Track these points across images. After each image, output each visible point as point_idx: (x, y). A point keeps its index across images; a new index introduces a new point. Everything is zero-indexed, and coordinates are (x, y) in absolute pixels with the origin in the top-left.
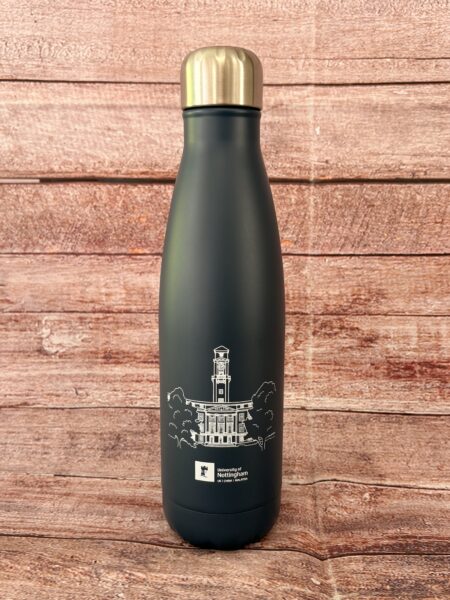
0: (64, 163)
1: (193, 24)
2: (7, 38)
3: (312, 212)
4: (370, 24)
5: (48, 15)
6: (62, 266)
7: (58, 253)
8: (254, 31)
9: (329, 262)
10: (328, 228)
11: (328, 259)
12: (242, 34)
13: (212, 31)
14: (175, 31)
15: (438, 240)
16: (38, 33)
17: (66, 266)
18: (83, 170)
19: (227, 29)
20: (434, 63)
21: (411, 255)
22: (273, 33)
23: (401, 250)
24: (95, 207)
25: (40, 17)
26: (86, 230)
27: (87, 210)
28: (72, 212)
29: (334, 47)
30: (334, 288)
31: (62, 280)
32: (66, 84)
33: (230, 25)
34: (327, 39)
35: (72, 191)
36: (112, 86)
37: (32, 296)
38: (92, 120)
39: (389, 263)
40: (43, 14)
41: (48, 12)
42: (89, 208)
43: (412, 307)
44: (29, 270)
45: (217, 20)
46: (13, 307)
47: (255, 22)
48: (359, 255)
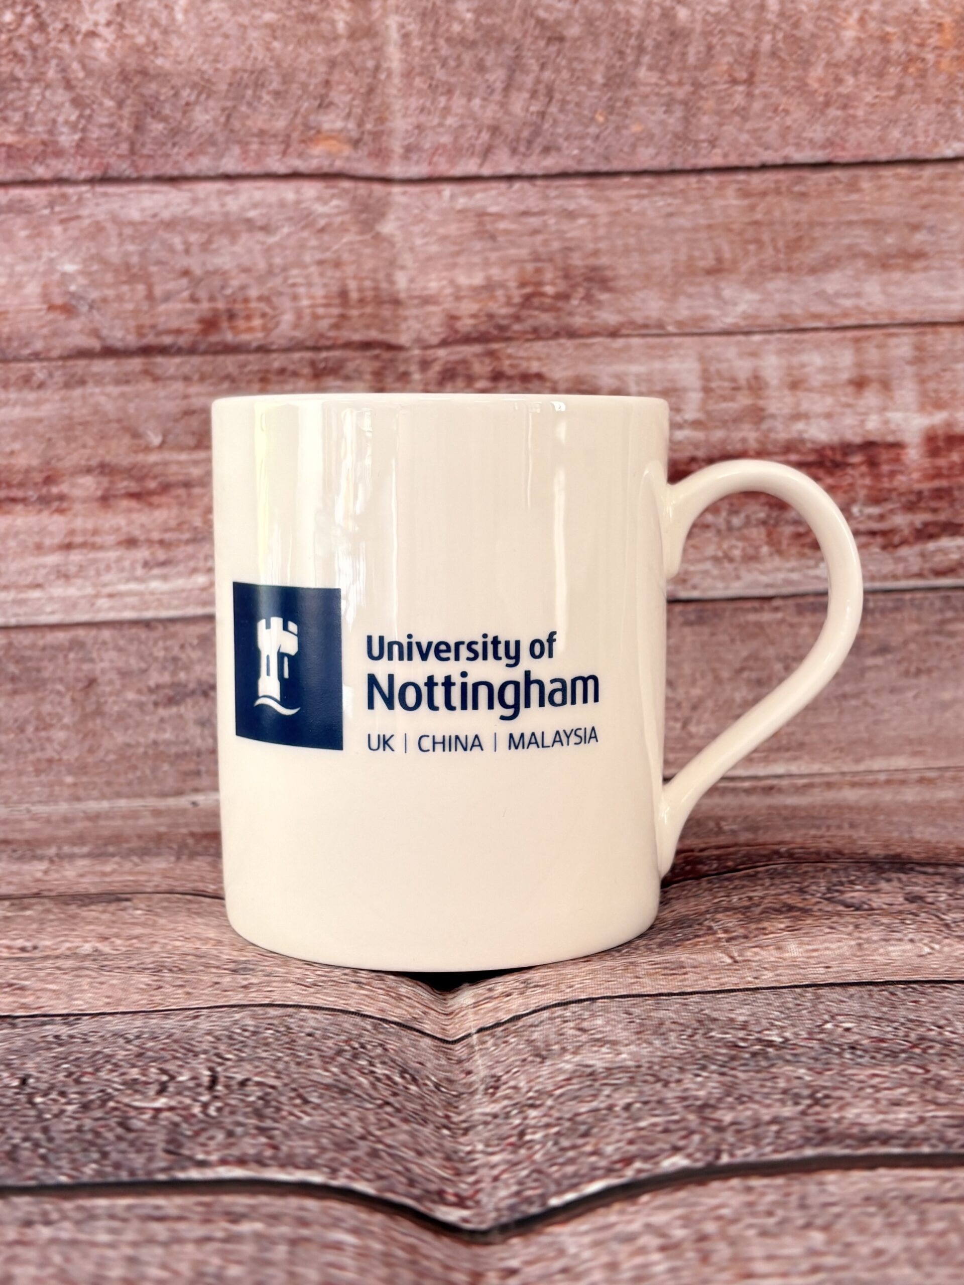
3: (394, 58)
9: (453, 197)
10: (442, 101)
11: (447, 190)
15: (740, 130)
21: (674, 172)
23: (645, 158)
30: (470, 267)
39: (615, 195)
43: (684, 309)
48: (531, 178)
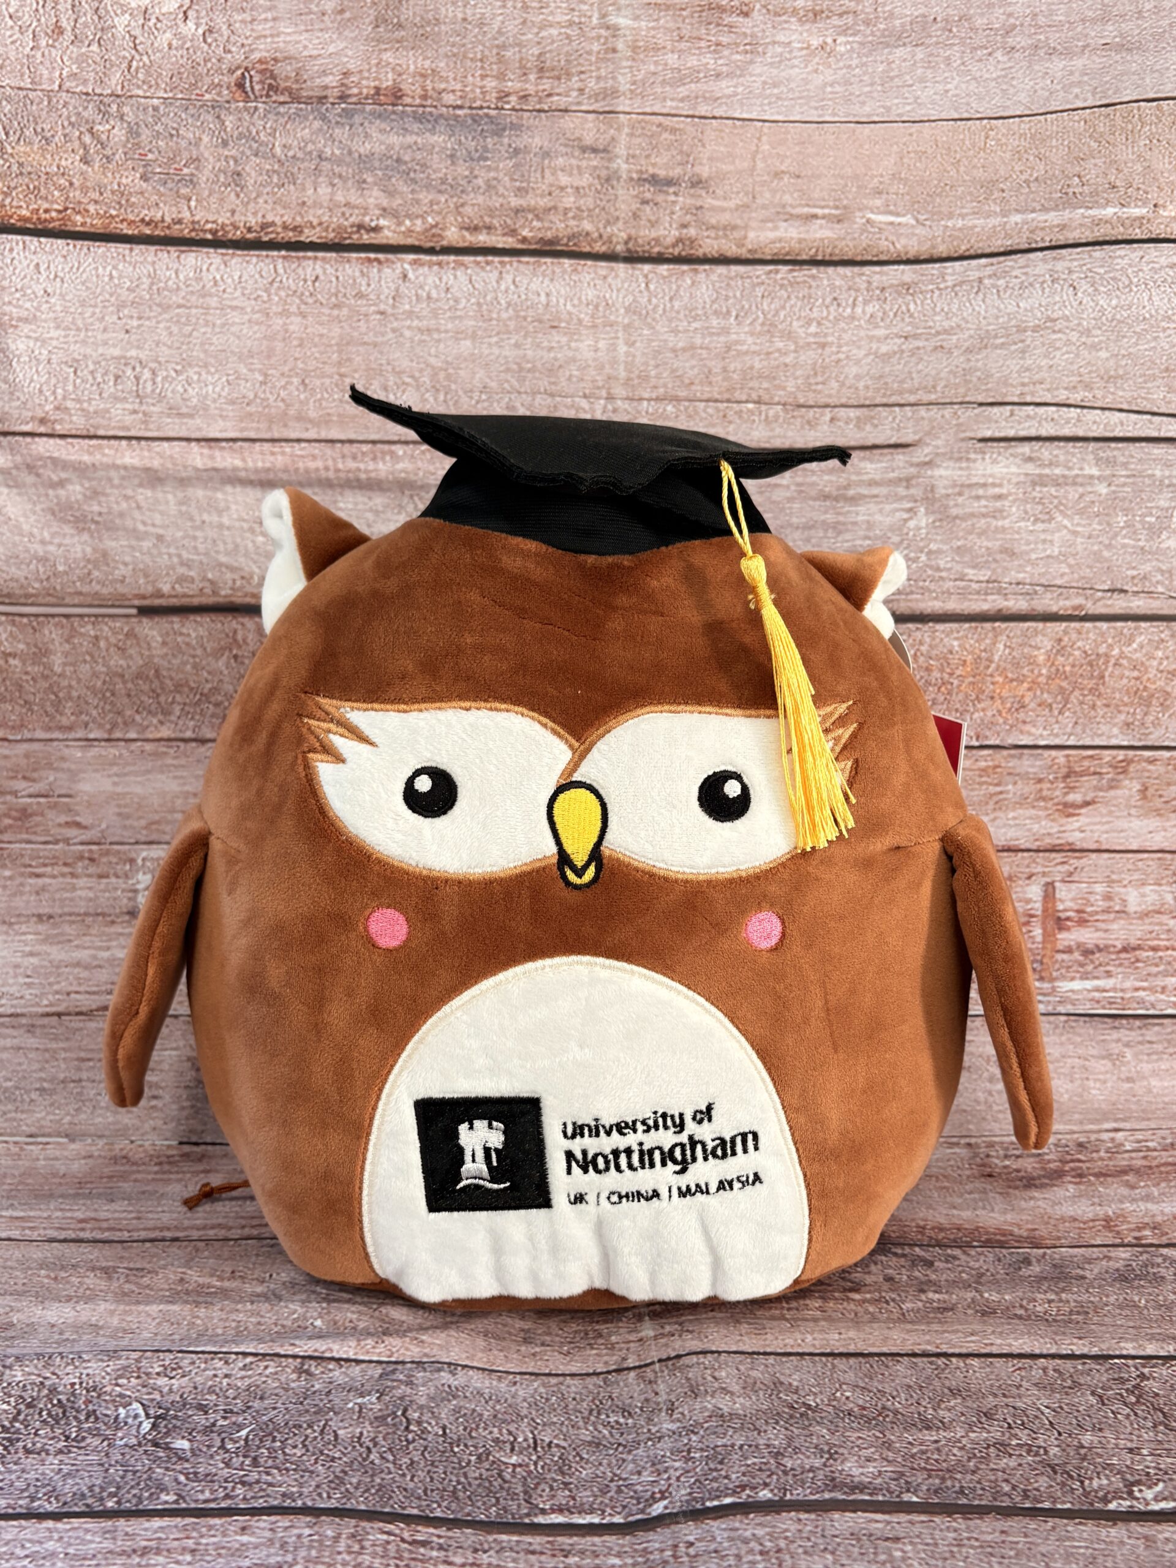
0: (181, 580)
1: (407, 333)
2: (77, 361)
4: (722, 339)
5: (149, 318)
6: (175, 762)
7: (169, 740)
8: (517, 346)
12: (496, 351)
13: (442, 346)
14: (375, 345)
16: (133, 353)
17: (183, 761)
18: (215, 593)
19: (468, 343)
20: (828, 414)
22: (551, 349)
24: (236, 657)
25: (135, 323)
26: (220, 698)
27: (221, 664)
28: (195, 666)
29: (658, 377)
31: (173, 786)
32: (184, 444)
33: (474, 337)
34: (646, 364)
35: (195, 629)
36: (267, 446)
37: (119, 814)
38: (233, 507)
40: (140, 318)
41: (148, 313)
42: (225, 658)
44: (115, 769)
45: (450, 326)
46: (87, 836)
47: (517, 331)
